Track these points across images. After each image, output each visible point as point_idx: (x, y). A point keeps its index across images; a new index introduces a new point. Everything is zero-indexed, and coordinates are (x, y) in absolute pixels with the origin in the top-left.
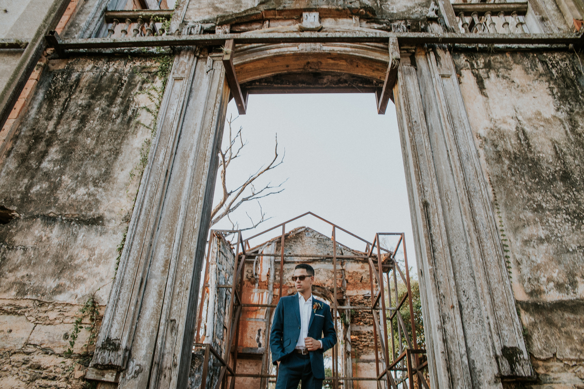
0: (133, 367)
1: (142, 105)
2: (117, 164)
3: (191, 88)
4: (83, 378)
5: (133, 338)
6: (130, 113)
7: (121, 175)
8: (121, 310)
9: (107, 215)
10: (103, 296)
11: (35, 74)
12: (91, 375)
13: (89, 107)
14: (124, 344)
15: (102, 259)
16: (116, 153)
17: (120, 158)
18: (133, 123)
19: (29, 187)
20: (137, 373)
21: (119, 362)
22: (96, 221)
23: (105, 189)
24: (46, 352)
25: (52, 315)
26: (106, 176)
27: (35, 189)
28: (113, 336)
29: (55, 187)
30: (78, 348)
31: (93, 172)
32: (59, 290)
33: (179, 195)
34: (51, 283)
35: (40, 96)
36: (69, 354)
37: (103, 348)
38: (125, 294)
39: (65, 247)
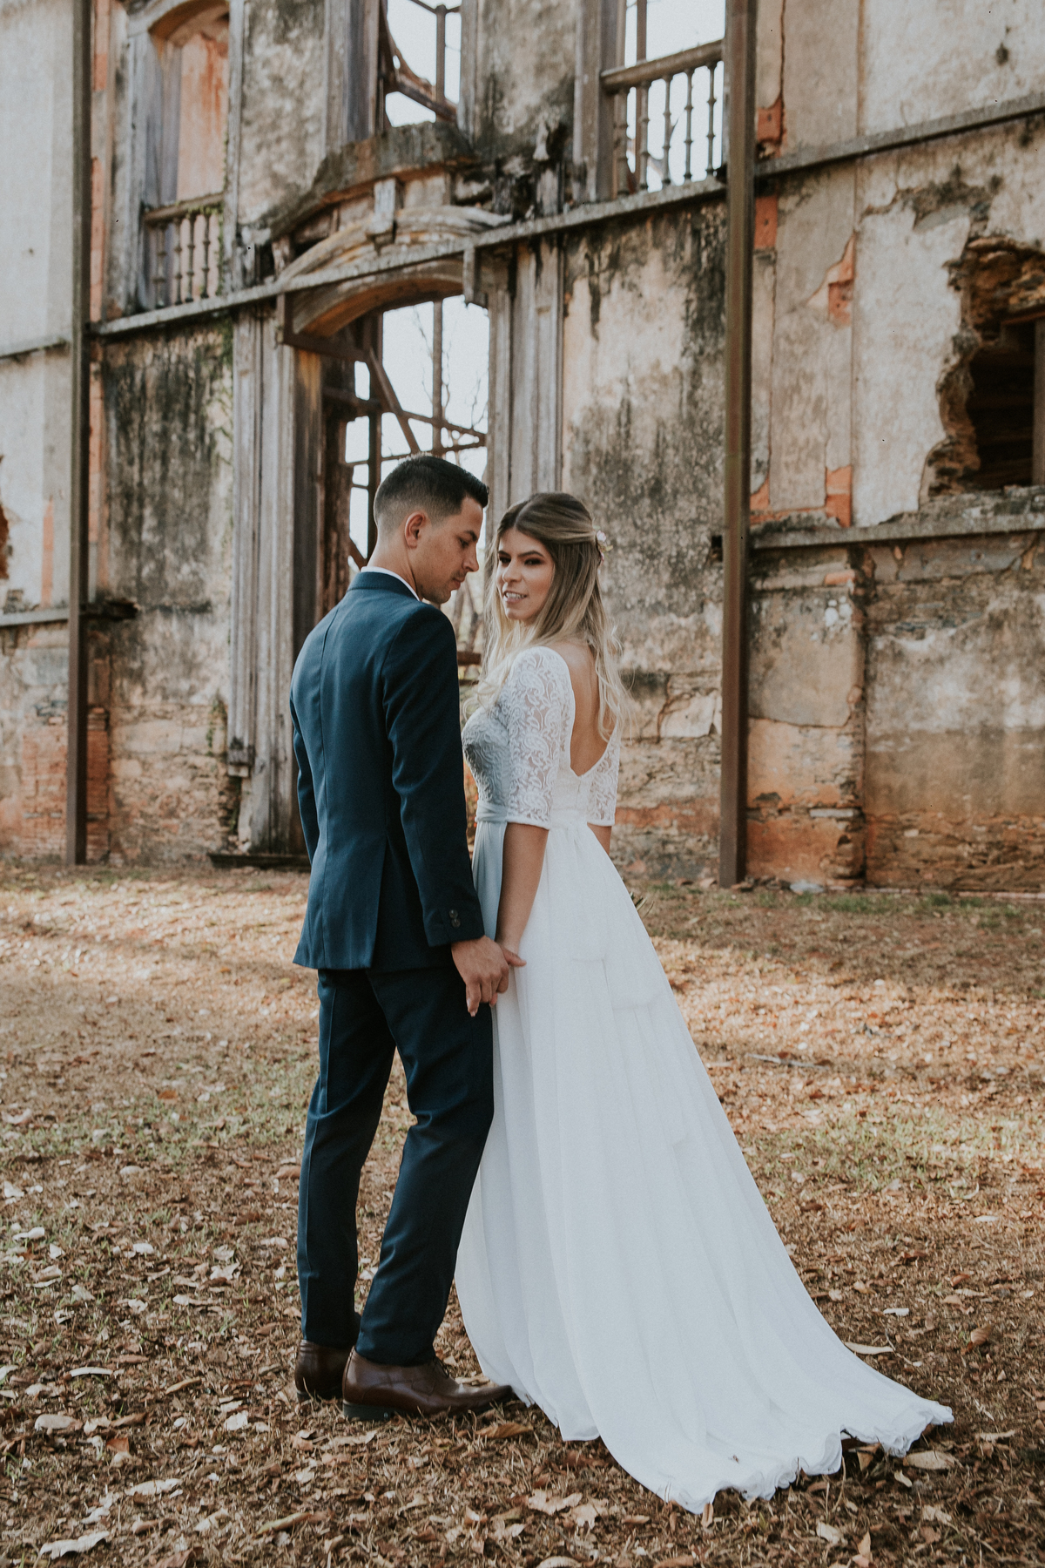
0: (258, 762)
1: (218, 424)
2: (209, 526)
3: (262, 385)
4: (226, 774)
5: (254, 735)
6: (207, 440)
7: (215, 542)
8: (240, 709)
9: (214, 599)
10: (227, 695)
11: (95, 390)
12: (232, 772)
13: (164, 435)
14: (246, 743)
15: (218, 654)
16: (205, 508)
17: (211, 515)
18: (213, 458)
19: (139, 570)
20: (262, 767)
21: (245, 759)
22: (204, 609)
23: (206, 564)
24: (197, 753)
25: (193, 718)
26: (202, 546)
27: (146, 572)
28: (238, 736)
29: (161, 567)
30: (217, 749)
31: (190, 541)
32: (192, 691)
33: (270, 565)
34: (184, 685)
35: (113, 424)
36: (211, 754)
37: (232, 747)
38: (240, 691)
39: (187, 643)
